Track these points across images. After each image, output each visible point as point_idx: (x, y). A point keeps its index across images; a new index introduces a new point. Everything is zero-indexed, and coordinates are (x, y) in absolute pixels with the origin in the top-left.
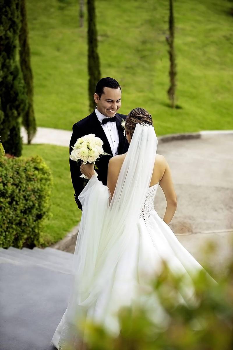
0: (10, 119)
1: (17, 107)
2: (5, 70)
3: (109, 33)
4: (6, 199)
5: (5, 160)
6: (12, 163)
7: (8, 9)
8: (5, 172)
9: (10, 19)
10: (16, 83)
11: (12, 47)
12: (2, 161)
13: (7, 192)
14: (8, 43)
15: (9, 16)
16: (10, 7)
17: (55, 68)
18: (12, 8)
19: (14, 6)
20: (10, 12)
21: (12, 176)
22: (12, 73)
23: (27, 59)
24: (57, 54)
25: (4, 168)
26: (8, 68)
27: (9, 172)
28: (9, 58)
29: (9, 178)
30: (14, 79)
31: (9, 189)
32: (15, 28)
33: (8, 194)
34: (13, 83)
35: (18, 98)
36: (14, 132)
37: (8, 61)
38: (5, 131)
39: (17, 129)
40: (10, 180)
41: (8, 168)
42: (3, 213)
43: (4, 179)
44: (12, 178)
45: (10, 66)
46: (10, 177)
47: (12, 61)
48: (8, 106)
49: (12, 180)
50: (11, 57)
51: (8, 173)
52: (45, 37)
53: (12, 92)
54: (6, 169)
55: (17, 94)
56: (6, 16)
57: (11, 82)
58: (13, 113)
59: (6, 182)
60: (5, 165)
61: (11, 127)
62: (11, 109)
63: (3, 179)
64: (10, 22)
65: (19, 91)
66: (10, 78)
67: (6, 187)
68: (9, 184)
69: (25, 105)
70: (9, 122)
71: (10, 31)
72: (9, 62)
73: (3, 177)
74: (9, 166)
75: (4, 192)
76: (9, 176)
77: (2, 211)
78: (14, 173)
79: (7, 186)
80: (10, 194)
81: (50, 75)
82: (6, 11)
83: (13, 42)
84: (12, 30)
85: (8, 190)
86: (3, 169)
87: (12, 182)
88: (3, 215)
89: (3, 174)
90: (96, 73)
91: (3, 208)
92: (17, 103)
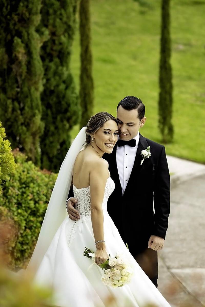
0: (61, 132)
1: (68, 120)
2: (57, 78)
3: (193, 42)
4: (37, 218)
5: (38, 176)
6: (47, 180)
7: (63, 11)
8: (37, 188)
9: (66, 23)
10: (69, 92)
11: (66, 53)
12: (34, 177)
13: (38, 210)
14: (62, 49)
15: (65, 19)
16: (65, 10)
17: (129, 78)
18: (68, 11)
19: (71, 10)
20: (65, 16)
21: (46, 193)
22: (64, 82)
23: (88, 67)
24: (133, 63)
25: (36, 184)
26: (60, 76)
27: (42, 189)
28: (62, 65)
29: (42, 196)
30: (67, 88)
31: (41, 208)
32: (70, 33)
33: (39, 213)
34: (65, 93)
35: (70, 109)
36: (64, 146)
37: (60, 68)
38: (54, 144)
39: (67, 143)
40: (43, 198)
41: (42, 185)
42: (33, 233)
43: (36, 197)
44: (46, 196)
45: (63, 74)
46: (44, 195)
47: (65, 69)
48: (59, 118)
49: (45, 198)
50: (64, 64)
51: (40, 190)
52: (122, 43)
53: (63, 103)
54: (39, 186)
55: (69, 105)
56: (61, 19)
57: (63, 91)
58: (64, 126)
59: (37, 199)
60: (37, 182)
61: (61, 141)
62: (62, 121)
63: (34, 196)
64: (65, 27)
65: (71, 102)
66: (62, 87)
67: (37, 205)
68: (41, 202)
69: (78, 118)
70: (59, 135)
71: (65, 36)
72: (62, 70)
73: (35, 194)
74: (43, 183)
75: (34, 211)
76: (41, 194)
77: (32, 230)
78: (48, 191)
79: (39, 204)
80: (42, 213)
81: (121, 85)
82: (61, 14)
83: (67, 48)
84: (66, 35)
85: (39, 208)
86: (35, 186)
87: (45, 200)
88: (33, 236)
89: (35, 191)
90: (168, 86)
91: (33, 228)
92: (68, 114)
